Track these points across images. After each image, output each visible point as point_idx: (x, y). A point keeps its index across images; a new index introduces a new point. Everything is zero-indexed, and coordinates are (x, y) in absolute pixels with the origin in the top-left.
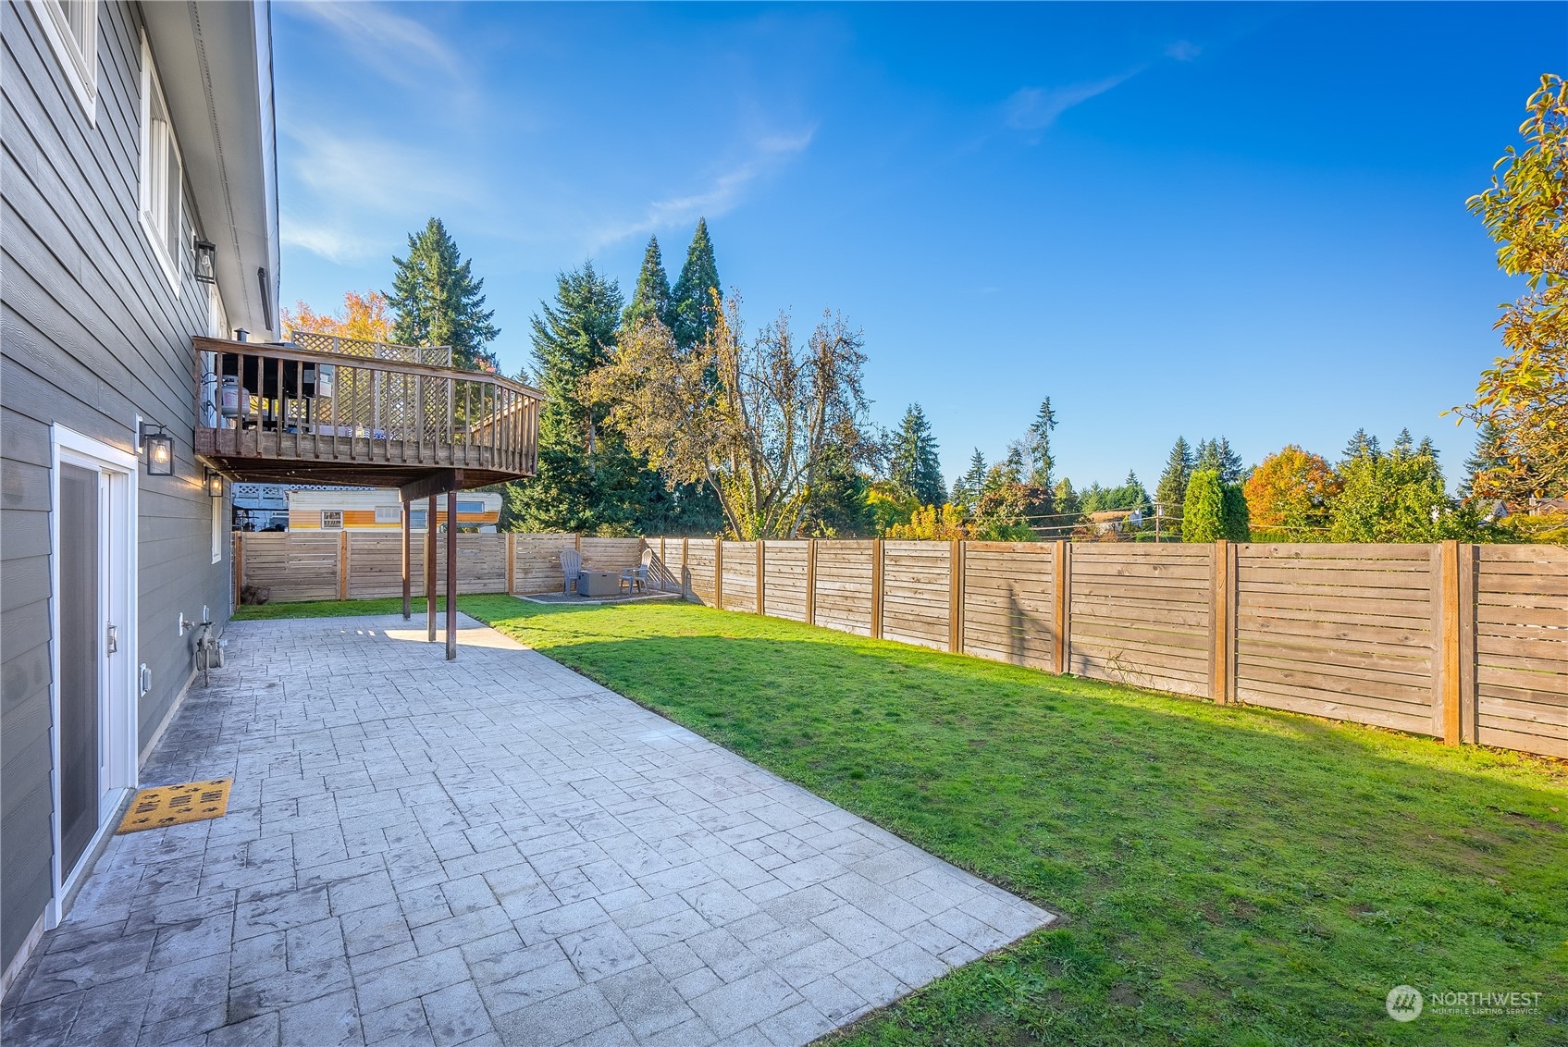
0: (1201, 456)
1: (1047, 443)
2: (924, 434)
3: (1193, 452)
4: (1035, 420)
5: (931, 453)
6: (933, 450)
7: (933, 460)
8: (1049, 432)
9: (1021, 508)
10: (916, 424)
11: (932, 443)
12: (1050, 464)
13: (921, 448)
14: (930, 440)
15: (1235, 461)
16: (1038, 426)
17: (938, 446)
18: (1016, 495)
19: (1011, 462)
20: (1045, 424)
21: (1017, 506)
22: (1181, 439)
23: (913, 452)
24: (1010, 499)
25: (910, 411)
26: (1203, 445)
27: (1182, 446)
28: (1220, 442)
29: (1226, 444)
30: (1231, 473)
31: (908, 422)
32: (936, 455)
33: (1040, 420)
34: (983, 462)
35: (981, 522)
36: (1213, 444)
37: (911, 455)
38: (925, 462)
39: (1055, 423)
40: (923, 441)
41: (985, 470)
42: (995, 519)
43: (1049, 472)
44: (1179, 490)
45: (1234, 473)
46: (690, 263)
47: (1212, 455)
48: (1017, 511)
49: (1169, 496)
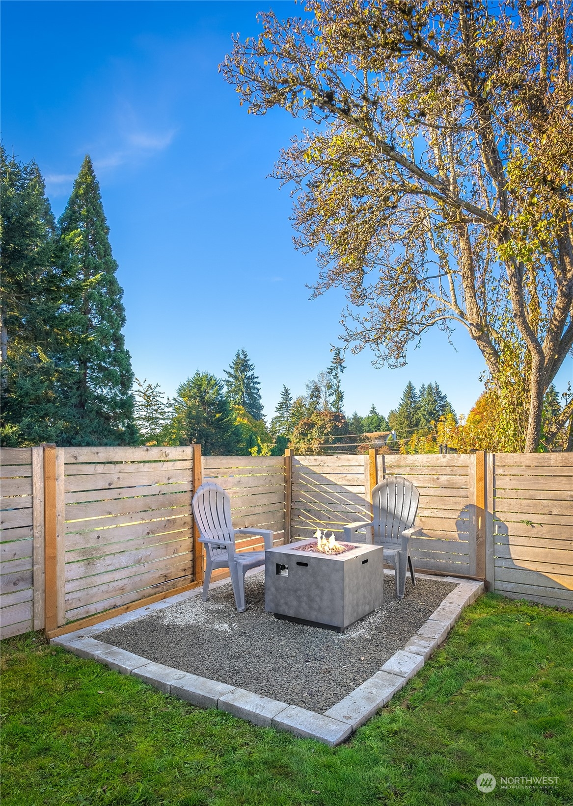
0: (422, 394)
1: (339, 382)
2: (249, 374)
3: (417, 392)
4: (330, 365)
5: (255, 389)
6: (256, 386)
7: (256, 394)
8: (340, 374)
9: (329, 430)
10: (243, 365)
11: (255, 380)
12: (340, 397)
13: (247, 384)
14: (254, 378)
15: (444, 397)
16: (331, 369)
17: (259, 383)
18: (324, 420)
19: (312, 396)
20: (337, 368)
21: (325, 428)
22: (410, 383)
23: (242, 387)
24: (320, 423)
25: (238, 356)
26: (423, 387)
27: (410, 388)
28: (434, 385)
29: (437, 387)
30: (440, 406)
31: (236, 364)
32: (258, 390)
33: (334, 365)
34: (290, 396)
35: (298, 440)
36: (430, 386)
37: (241, 390)
38: (250, 395)
39: (344, 368)
40: (248, 378)
41: (291, 402)
42: (309, 438)
43: (340, 403)
44: (409, 417)
45: (443, 406)
46: (77, 196)
47: (429, 394)
48: (325, 431)
49: (403, 422)
